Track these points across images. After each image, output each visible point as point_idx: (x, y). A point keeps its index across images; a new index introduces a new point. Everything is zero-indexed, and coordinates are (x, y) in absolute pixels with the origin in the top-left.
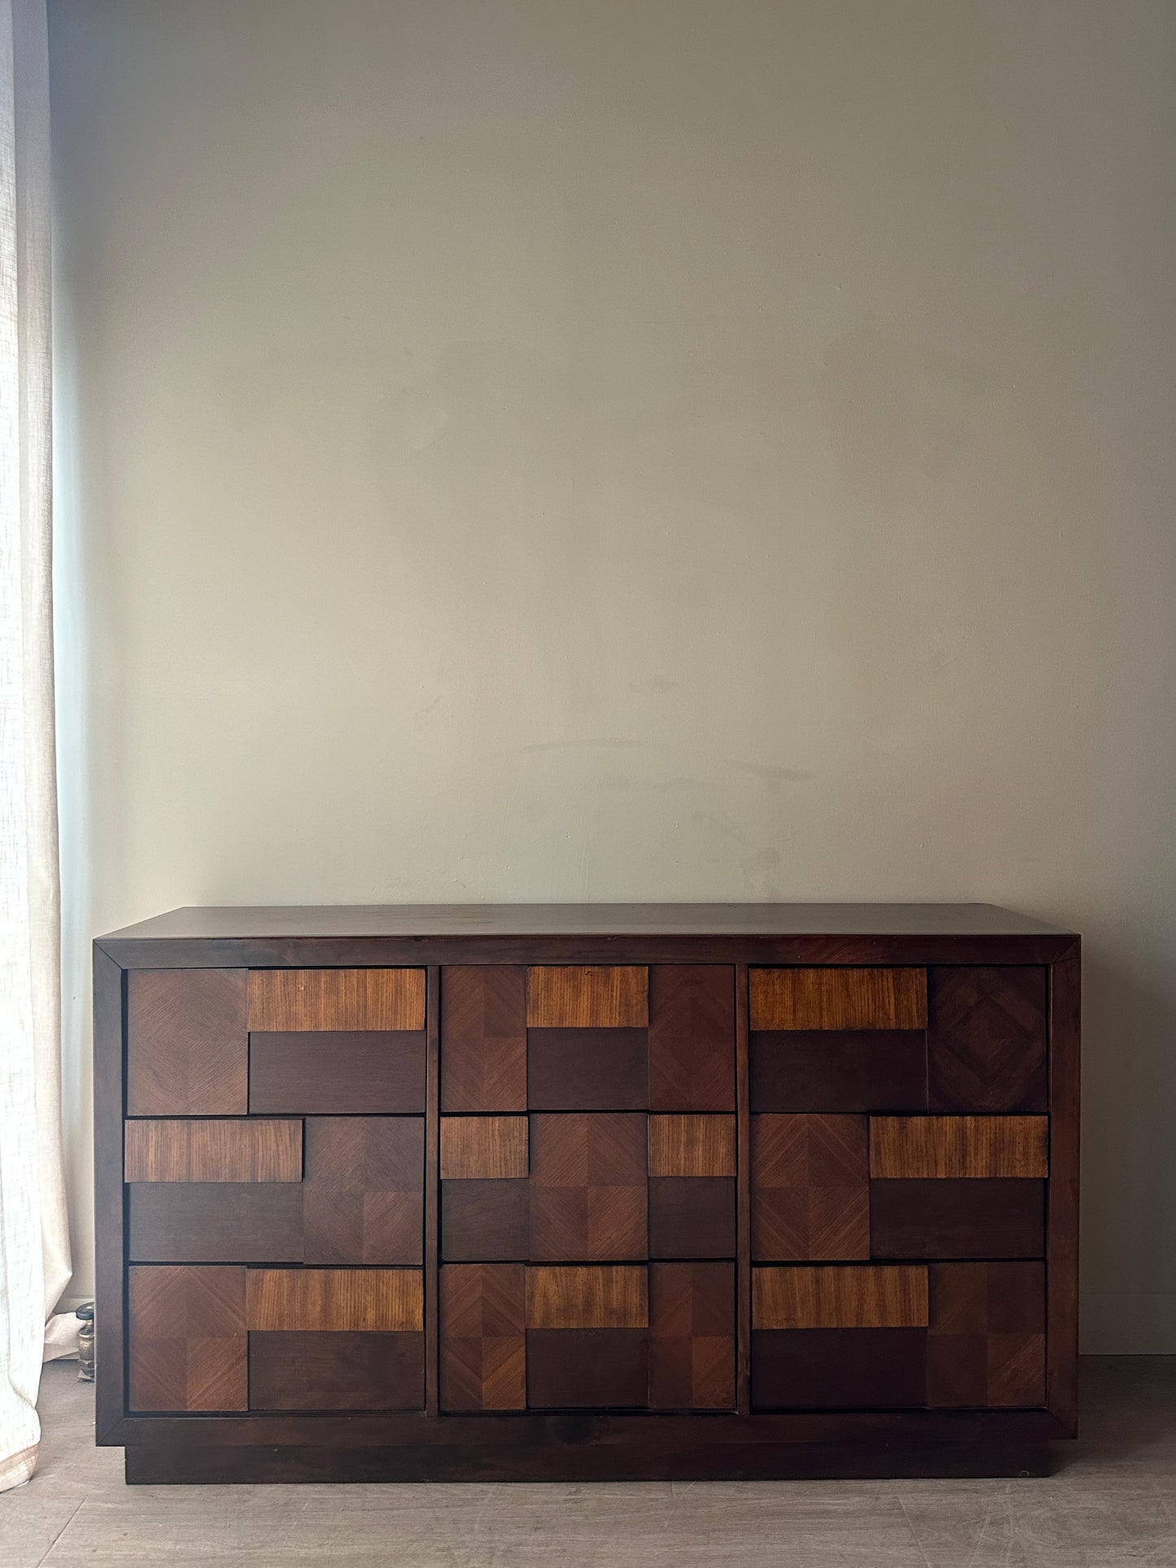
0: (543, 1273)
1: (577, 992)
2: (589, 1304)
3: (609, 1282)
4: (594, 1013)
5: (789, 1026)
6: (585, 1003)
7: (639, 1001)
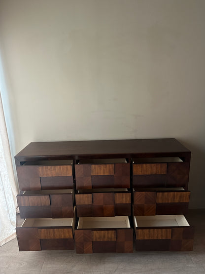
0: (95, 232)
1: (100, 169)
2: (104, 237)
3: (108, 233)
4: (104, 172)
5: (140, 174)
6: (102, 171)
7: (112, 170)
